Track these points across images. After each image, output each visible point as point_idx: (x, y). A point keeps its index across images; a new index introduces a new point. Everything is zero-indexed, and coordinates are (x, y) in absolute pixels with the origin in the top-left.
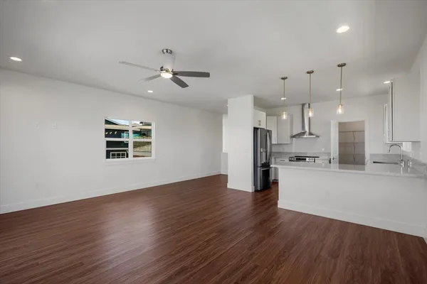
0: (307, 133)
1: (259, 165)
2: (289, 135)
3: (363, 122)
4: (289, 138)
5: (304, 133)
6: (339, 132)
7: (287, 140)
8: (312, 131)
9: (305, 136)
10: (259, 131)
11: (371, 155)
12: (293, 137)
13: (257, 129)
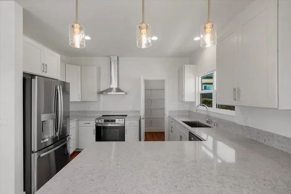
0: (114, 90)
1: (35, 147)
2: (96, 90)
3: (163, 81)
4: (96, 95)
5: (110, 90)
6: (145, 90)
7: (94, 97)
8: (121, 88)
9: (112, 93)
10: (35, 82)
11: (170, 111)
12: (100, 93)
13: (33, 76)
